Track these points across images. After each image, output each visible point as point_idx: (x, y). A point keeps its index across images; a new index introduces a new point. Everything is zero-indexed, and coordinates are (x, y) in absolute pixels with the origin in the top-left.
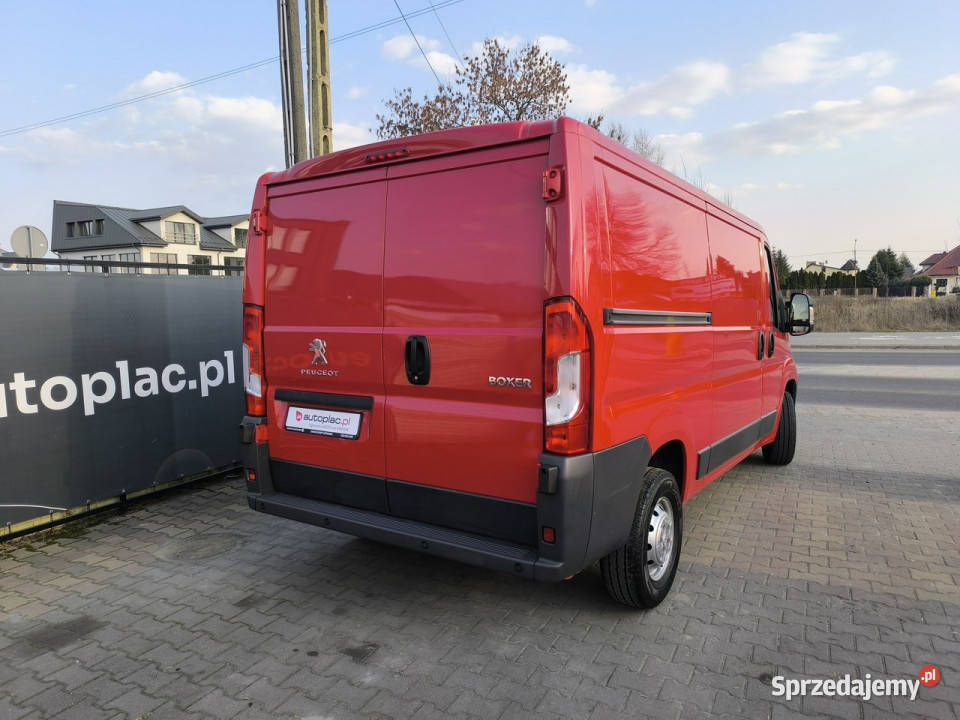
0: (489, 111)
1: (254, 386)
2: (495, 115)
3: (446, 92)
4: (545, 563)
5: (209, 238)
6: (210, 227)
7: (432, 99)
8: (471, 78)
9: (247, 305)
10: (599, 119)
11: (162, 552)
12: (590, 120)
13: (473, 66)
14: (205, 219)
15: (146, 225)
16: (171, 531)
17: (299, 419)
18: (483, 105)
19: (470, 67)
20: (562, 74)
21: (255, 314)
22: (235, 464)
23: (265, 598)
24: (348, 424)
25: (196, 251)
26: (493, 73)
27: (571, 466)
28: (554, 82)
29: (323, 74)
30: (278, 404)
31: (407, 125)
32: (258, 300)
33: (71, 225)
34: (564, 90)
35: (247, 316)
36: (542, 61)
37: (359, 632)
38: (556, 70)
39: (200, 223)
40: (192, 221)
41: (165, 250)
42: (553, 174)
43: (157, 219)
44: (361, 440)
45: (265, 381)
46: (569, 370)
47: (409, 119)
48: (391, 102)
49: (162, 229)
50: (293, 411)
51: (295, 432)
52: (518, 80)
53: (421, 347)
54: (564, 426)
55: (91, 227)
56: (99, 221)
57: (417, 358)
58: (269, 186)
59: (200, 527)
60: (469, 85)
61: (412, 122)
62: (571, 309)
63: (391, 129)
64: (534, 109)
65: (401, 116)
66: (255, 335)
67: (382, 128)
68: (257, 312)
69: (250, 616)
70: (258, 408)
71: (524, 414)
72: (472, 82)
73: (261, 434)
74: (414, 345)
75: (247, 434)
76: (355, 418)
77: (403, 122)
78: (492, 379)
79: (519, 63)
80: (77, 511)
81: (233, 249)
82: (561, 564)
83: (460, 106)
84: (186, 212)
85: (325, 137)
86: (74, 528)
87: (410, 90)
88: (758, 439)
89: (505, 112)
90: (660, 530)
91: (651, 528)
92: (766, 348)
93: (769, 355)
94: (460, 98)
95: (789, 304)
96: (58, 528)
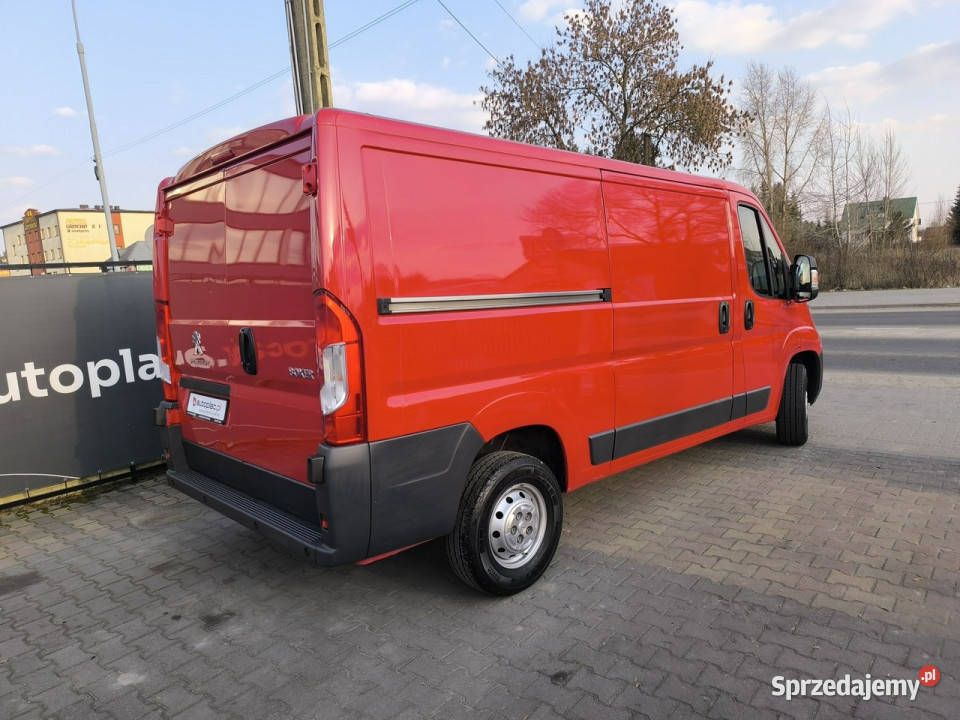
0: (593, 69)
2: (601, 72)
3: (549, 55)
4: (323, 548)
7: (535, 65)
8: (572, 37)
9: (157, 301)
10: (709, 65)
12: (695, 67)
13: (574, 24)
17: (194, 405)
18: (587, 64)
19: (570, 26)
20: (672, 19)
21: (162, 310)
23: (180, 564)
24: (219, 409)
29: (323, 66)
30: (185, 391)
31: (511, 94)
32: (162, 295)
34: (675, 36)
36: (648, 9)
37: (227, 600)
38: (665, 14)
42: (309, 168)
44: (228, 424)
47: (514, 87)
48: (494, 72)
50: (192, 396)
51: (192, 417)
53: (247, 339)
54: (332, 417)
57: (245, 351)
58: (166, 191)
60: (570, 45)
61: (516, 90)
62: (330, 302)
63: (495, 99)
65: (504, 85)
66: (164, 329)
67: (486, 100)
68: (164, 307)
70: (171, 394)
72: (573, 41)
73: (172, 418)
74: (242, 337)
75: (159, 418)
76: (224, 405)
77: (507, 91)
78: (291, 370)
79: (626, 13)
82: (333, 552)
86: (89, 494)
87: (512, 58)
88: (730, 420)
89: (610, 68)
90: (512, 517)
91: (500, 515)
92: (736, 319)
93: (747, 327)
94: (563, 60)
95: (795, 266)
96: (79, 492)
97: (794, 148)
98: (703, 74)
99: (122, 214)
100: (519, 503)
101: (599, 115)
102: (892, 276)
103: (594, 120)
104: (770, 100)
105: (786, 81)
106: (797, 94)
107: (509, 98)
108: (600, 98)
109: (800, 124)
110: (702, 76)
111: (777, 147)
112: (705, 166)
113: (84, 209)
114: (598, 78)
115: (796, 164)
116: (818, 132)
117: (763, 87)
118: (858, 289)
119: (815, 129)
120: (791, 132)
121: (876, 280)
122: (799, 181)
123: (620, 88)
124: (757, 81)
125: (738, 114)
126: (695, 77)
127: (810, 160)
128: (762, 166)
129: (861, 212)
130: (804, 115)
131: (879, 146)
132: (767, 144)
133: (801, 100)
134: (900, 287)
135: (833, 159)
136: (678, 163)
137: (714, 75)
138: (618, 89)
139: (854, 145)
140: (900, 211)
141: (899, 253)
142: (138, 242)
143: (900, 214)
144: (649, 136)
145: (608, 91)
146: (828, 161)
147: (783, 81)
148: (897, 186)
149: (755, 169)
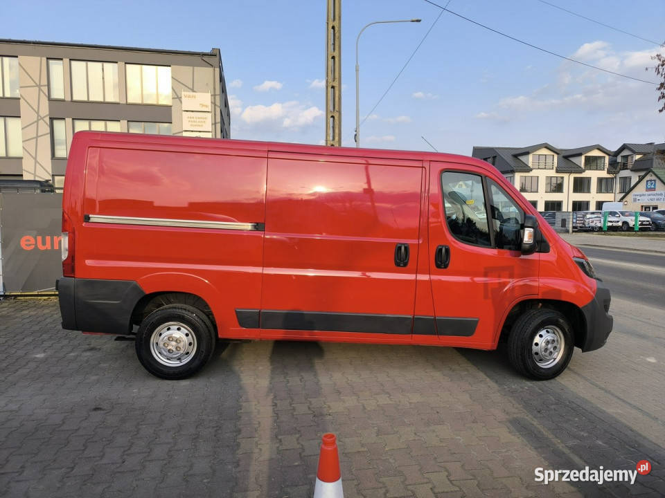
5: (564, 164)
6: (566, 156)
14: (562, 150)
15: (521, 158)
25: (553, 173)
39: (558, 154)
40: (552, 153)
41: (531, 174)
43: (527, 153)
49: (530, 160)
56: (494, 157)
81: (581, 172)
84: (548, 148)
93: (438, 266)
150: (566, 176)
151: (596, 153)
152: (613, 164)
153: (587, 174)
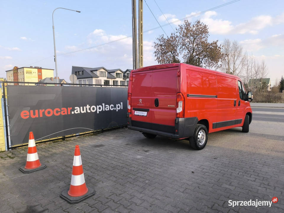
0: (185, 40)
1: (129, 107)
2: (187, 40)
3: (173, 35)
4: (176, 135)
5: (109, 76)
6: (110, 73)
7: (169, 37)
8: (180, 31)
9: (128, 93)
10: (217, 41)
11: (111, 138)
12: (214, 42)
13: (181, 28)
15: (94, 72)
16: (112, 135)
17: (137, 113)
18: (183, 38)
19: (180, 28)
20: (207, 28)
21: (129, 95)
22: (122, 125)
23: (130, 144)
24: (145, 114)
25: (106, 79)
26: (187, 29)
27: (181, 120)
28: (204, 30)
29: (142, 44)
30: (133, 110)
31: (162, 45)
32: (130, 92)
33: (76, 72)
34: (207, 32)
35: (128, 95)
36: (201, 25)
38: (205, 27)
39: (107, 71)
40: (105, 71)
41: (98, 79)
42: (178, 73)
43: (97, 70)
44: (147, 116)
45: (131, 107)
46: (181, 104)
47: (163, 43)
48: (158, 38)
49: (98, 73)
50: (136, 111)
51: (136, 115)
52: (194, 30)
53: (157, 100)
54: (180, 113)
55: (81, 73)
56: (83, 71)
57: (157, 102)
58: (133, 72)
59: (117, 135)
60: (180, 33)
61: (164, 44)
62: (181, 94)
63: (158, 46)
64: (198, 38)
65: (161, 42)
66: (130, 98)
67: (155, 46)
68: (130, 94)
69: (128, 146)
70: (130, 111)
71: (173, 111)
72: (180, 32)
73: (130, 116)
74: (156, 100)
75: (128, 115)
76: (146, 113)
77: (161, 44)
78: (169, 106)
79: (195, 25)
80: (95, 131)
81: (115, 79)
82: (178, 135)
83: (177, 39)
84: (104, 69)
85: (142, 57)
87: (163, 35)
88: (235, 124)
89: (190, 40)
90: (201, 135)
91: (199, 135)
92: (237, 104)
93: (239, 106)
94: (177, 37)
95: (248, 94)
96: (92, 134)
97: (236, 63)
98: (216, 43)
99: (42, 70)
100: (202, 133)
101: (186, 52)
102: (264, 99)
103: (185, 53)
104: (230, 49)
105: (235, 44)
106: (238, 48)
107: (161, 45)
108: (186, 47)
109: (238, 56)
110: (215, 44)
111: (231, 62)
112: (214, 67)
113: (31, 67)
114: (186, 42)
115: (237, 67)
116: (243, 59)
117: (228, 46)
118: (255, 102)
119: (242, 58)
120: (236, 58)
121: (260, 100)
122: (237, 72)
123: (192, 45)
124: (227, 44)
125: (224, 54)
126: (213, 44)
127: (240, 66)
128: (227, 67)
129: (254, 81)
130: (239, 54)
131: (260, 64)
132: (229, 61)
133: (239, 50)
134: (266, 102)
135: (248, 67)
136: (207, 66)
137: (219, 44)
138: (191, 45)
139: (253, 64)
140: (265, 82)
141: (265, 94)
142: (47, 78)
143: (265, 83)
144: (200, 58)
145: (189, 45)
146: (246, 67)
147: (234, 44)
148: (265, 75)
149: (225, 68)
150: (110, 80)
151: (119, 72)
152: (124, 76)
153: (117, 79)
